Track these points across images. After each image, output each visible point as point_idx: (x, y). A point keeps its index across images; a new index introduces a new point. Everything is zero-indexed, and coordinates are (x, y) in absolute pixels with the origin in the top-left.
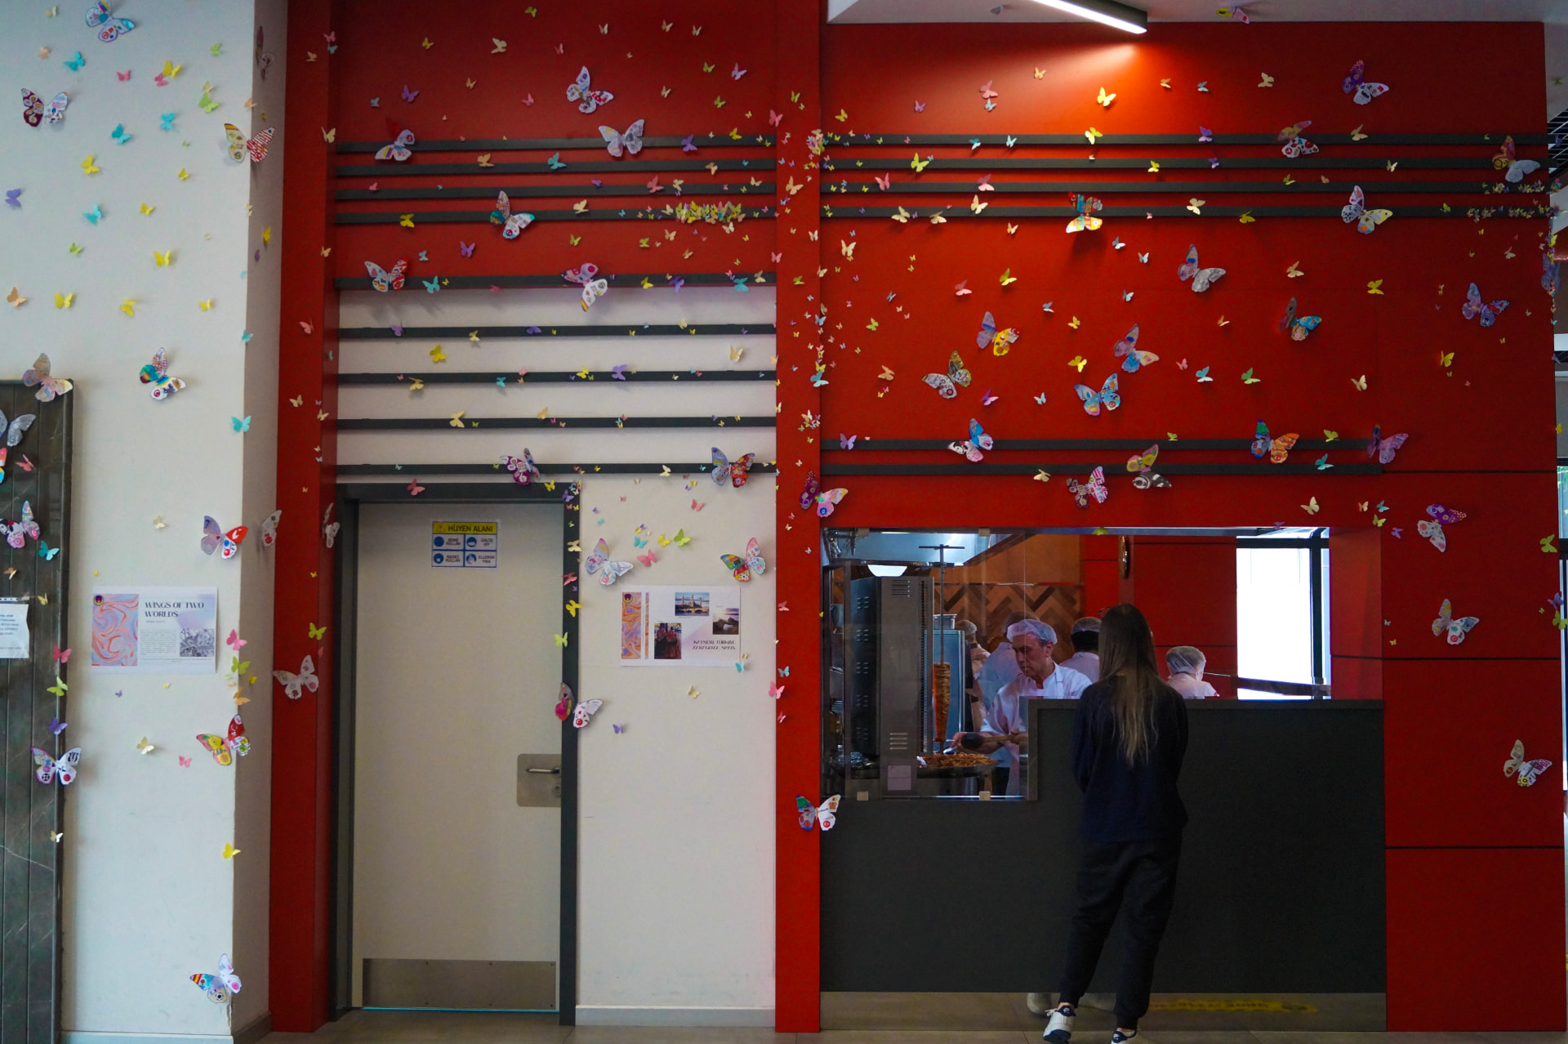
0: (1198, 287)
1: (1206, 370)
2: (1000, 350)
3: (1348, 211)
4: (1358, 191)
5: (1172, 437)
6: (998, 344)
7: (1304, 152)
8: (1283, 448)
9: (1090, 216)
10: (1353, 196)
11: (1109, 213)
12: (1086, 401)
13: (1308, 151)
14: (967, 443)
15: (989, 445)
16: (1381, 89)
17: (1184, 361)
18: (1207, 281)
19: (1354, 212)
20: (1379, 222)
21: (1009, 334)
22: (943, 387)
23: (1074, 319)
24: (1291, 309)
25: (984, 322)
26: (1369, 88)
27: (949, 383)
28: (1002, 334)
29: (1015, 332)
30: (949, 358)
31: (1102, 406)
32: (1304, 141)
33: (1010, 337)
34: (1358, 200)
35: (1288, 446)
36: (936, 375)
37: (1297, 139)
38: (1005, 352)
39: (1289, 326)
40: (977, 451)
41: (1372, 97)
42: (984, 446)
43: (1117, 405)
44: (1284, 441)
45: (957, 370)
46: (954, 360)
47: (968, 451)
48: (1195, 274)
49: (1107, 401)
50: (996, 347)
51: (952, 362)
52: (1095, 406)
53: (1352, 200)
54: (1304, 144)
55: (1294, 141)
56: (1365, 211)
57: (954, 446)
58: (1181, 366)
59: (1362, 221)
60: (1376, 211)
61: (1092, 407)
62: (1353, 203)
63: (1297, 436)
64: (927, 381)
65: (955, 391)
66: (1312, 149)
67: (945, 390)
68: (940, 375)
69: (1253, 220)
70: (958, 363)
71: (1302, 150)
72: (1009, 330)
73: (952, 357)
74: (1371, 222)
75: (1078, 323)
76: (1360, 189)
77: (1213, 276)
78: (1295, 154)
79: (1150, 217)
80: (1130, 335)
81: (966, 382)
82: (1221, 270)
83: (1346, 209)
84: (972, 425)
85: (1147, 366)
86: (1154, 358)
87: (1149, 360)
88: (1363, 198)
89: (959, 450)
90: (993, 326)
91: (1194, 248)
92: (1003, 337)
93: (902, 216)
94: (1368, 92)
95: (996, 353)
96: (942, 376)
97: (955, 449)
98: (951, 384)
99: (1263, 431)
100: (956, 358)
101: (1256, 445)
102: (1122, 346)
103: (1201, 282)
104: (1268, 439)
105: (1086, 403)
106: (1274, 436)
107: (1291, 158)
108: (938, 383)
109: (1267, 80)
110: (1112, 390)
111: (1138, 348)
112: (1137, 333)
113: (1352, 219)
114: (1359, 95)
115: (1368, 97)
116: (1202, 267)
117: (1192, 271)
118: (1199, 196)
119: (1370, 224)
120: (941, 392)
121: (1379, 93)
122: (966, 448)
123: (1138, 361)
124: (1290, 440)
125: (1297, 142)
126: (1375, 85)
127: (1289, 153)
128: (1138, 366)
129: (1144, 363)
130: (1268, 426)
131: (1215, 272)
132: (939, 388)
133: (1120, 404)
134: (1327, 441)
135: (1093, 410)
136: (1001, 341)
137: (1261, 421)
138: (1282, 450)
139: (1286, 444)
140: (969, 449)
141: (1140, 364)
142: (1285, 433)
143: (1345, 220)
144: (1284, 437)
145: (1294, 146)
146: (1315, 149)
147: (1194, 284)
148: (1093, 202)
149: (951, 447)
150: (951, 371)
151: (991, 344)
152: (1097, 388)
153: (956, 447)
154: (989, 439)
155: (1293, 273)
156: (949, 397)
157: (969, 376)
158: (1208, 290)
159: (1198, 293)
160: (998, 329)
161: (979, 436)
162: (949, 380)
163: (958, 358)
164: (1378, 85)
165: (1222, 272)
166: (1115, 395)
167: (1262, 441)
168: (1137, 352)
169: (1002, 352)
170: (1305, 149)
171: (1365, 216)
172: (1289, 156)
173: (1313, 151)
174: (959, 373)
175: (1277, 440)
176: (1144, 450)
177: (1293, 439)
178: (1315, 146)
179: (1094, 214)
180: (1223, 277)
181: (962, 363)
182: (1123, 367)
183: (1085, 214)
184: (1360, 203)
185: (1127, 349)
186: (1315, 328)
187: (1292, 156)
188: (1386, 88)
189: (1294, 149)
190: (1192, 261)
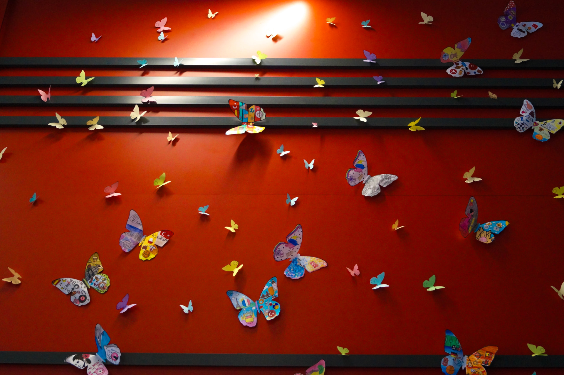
0: (368, 191)
1: (382, 276)
2: (147, 254)
3: (520, 122)
4: (527, 104)
5: (344, 351)
6: (145, 247)
7: (469, 73)
8: (480, 365)
9: (253, 125)
10: (523, 108)
11: (272, 123)
12: (241, 310)
13: (472, 73)
14: (91, 357)
15: (116, 358)
16: (536, 26)
17: (356, 267)
18: (377, 186)
19: (527, 122)
20: (554, 132)
21: (158, 238)
22: (75, 293)
23: (232, 222)
24: (472, 211)
25: (129, 222)
26: (524, 26)
27: (83, 288)
28: (150, 238)
29: (165, 236)
30: (87, 261)
31: (260, 315)
32: (467, 64)
33: (159, 240)
34: (530, 111)
35: (486, 362)
36: (69, 279)
37: (460, 63)
38: (152, 256)
39: (472, 230)
40: (102, 366)
41: (528, 32)
42: (111, 360)
43: (277, 315)
44: (480, 356)
45: (93, 274)
46: (92, 264)
47: (89, 366)
48: (365, 180)
49: (265, 311)
50: (142, 251)
51: (90, 266)
52: (251, 316)
53: (523, 112)
54: (467, 66)
55: (457, 64)
56: (538, 122)
57: (74, 360)
58: (352, 273)
59: (536, 130)
60: (549, 122)
61: (248, 317)
62: (524, 114)
63: (495, 349)
64: (58, 286)
65: (88, 298)
66: (476, 71)
67: (77, 296)
68: (74, 280)
69: (423, 129)
70: (97, 266)
71: (467, 71)
72: (158, 233)
73: (91, 260)
74: (546, 131)
75: (236, 226)
76: (529, 102)
77: (384, 182)
78: (460, 73)
79: (315, 126)
80: (292, 237)
81: (104, 288)
82: (392, 176)
83: (517, 120)
84: (98, 334)
85: (313, 272)
86: (321, 263)
87: (316, 266)
88: (533, 109)
89: (80, 364)
90: (140, 227)
91: (362, 155)
92: (151, 240)
93: (60, 123)
94: (523, 29)
95: (141, 257)
96: (77, 281)
97: (74, 363)
98: (86, 290)
99: (453, 343)
100: (96, 262)
101: (446, 361)
102: (284, 249)
103: (372, 187)
104: (460, 355)
105: (241, 313)
106: (468, 352)
107: (455, 77)
108: (70, 288)
109: (427, 19)
110: (271, 298)
111: (304, 252)
112: (301, 236)
113: (525, 129)
114: (515, 30)
115: (524, 32)
116: (372, 173)
117: (361, 176)
118: (365, 108)
119: (545, 134)
120: (72, 299)
121: (533, 30)
122: (89, 361)
123: (303, 268)
124: (487, 355)
125: (460, 65)
126: (530, 24)
127: (454, 73)
128: (303, 272)
129: (310, 269)
130: (459, 338)
131: (386, 178)
132: (71, 294)
133: (280, 314)
134: (533, 355)
135: (248, 320)
136: (149, 244)
137: (449, 331)
138: (479, 368)
139: (484, 360)
140: (92, 364)
141: (306, 271)
142: (480, 347)
143: (518, 130)
144: (480, 352)
145: (459, 67)
146: (479, 71)
147: (364, 190)
148: (255, 111)
149: (70, 360)
150: (87, 276)
151: (137, 248)
152: (255, 296)
153: (76, 361)
154: (116, 350)
155: (470, 178)
156: (80, 304)
157: (107, 282)
158: (379, 195)
159: (368, 197)
160: (146, 232)
161: (105, 348)
162: (84, 285)
163: (99, 262)
164: (532, 23)
165: (394, 178)
166: (274, 303)
167: (453, 356)
168: (301, 258)
169: (148, 256)
170: (469, 70)
171: (539, 126)
172: (453, 75)
173: (477, 73)
174: (96, 278)
175: (472, 357)
176: (307, 367)
177: (491, 353)
178: (479, 68)
179: (257, 123)
180: (394, 182)
181: (101, 267)
182: (285, 273)
183: (248, 123)
184: (531, 114)
185: (290, 253)
186: (501, 233)
187: (457, 75)
188: (540, 25)
189: (458, 70)
190: (362, 167)
